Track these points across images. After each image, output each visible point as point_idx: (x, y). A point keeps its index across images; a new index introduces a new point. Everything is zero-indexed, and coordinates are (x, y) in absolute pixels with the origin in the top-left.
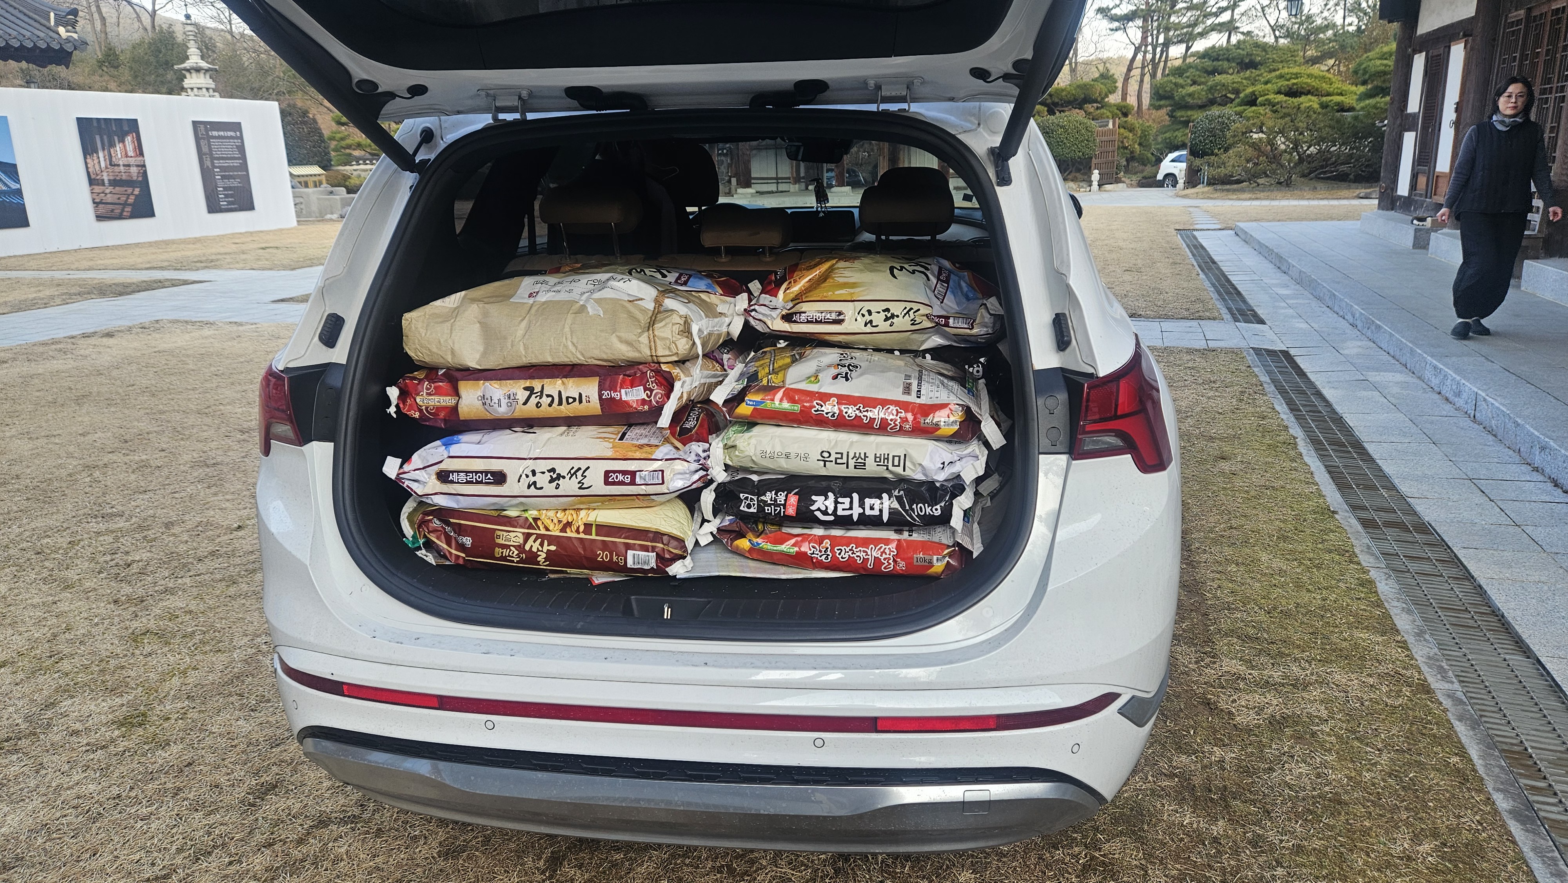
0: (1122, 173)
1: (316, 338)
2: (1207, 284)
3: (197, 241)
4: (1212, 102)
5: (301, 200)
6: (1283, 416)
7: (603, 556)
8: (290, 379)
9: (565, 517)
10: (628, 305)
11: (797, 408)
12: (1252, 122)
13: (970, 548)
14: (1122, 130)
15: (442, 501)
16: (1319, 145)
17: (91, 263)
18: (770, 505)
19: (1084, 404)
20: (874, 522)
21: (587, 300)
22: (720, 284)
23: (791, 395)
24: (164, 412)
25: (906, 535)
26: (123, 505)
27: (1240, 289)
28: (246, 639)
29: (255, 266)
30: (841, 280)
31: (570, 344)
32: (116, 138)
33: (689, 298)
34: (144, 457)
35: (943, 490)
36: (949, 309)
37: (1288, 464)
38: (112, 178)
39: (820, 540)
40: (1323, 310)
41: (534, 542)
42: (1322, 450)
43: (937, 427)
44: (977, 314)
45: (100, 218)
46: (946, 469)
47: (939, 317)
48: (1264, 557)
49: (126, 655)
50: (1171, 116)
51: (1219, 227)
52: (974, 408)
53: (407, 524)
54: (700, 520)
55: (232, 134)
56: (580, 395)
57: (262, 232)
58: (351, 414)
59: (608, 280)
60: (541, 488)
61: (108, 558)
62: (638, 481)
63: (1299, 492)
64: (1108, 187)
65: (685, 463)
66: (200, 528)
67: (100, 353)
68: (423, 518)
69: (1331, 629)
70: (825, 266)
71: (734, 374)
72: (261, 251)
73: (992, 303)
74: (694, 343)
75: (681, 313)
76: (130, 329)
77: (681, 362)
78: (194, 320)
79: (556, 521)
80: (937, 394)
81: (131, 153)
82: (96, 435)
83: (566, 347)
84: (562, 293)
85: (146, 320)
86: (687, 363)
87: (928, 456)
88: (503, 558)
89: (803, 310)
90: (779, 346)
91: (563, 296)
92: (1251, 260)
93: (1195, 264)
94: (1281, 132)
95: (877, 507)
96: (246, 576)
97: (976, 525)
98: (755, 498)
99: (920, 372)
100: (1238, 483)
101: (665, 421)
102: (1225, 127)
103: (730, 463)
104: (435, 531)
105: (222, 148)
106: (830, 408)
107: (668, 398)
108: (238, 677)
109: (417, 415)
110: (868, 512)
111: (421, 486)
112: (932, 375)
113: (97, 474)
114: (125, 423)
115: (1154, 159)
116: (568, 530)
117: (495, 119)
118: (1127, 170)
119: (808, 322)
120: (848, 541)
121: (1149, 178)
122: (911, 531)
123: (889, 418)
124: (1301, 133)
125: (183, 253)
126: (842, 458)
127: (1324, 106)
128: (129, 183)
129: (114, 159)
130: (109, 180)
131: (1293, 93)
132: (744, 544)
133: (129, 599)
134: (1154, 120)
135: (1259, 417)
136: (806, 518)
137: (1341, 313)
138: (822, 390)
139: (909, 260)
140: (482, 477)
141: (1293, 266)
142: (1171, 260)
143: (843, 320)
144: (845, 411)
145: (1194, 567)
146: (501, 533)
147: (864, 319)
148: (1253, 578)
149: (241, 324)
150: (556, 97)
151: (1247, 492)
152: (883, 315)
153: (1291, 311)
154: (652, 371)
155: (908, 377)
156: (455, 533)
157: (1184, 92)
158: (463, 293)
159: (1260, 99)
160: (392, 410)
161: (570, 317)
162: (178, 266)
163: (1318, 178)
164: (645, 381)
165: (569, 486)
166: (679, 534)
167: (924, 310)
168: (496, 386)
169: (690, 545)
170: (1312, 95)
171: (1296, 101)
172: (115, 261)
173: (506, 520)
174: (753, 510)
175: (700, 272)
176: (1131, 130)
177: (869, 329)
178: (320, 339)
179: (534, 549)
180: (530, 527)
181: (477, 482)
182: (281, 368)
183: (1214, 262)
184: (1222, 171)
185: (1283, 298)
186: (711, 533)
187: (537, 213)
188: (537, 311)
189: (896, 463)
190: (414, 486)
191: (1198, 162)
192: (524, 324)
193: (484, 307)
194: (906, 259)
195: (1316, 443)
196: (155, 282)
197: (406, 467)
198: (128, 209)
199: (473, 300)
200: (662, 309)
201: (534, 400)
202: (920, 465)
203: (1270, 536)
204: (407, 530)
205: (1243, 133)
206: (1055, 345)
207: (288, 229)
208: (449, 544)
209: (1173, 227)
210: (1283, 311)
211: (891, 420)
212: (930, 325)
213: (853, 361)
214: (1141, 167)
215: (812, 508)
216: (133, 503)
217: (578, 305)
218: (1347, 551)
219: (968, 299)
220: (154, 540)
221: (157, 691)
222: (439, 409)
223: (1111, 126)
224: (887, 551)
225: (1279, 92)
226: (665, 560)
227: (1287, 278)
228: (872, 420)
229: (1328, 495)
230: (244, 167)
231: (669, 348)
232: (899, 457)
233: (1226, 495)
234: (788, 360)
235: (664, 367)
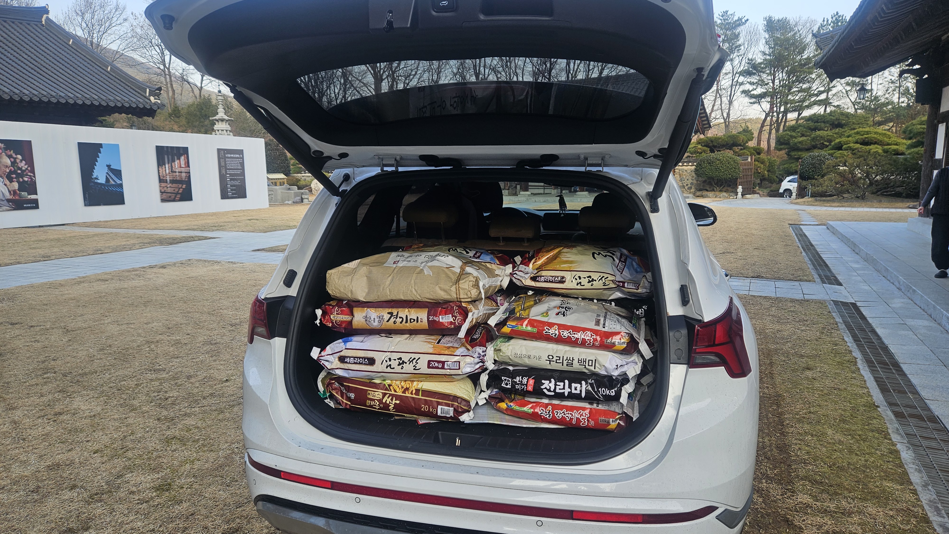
0: (757, 188)
1: (282, 282)
2: (807, 259)
3: (213, 214)
4: (814, 147)
5: (272, 193)
6: (849, 344)
7: (424, 408)
8: (267, 303)
9: (405, 385)
10: (446, 270)
11: (535, 330)
12: (839, 160)
13: (632, 415)
14: (757, 163)
15: (340, 373)
16: (883, 175)
17: (156, 226)
18: (518, 384)
19: (695, 337)
20: (576, 397)
21: (424, 267)
22: (498, 258)
23: (532, 323)
24: (190, 312)
25: (595, 405)
26: (165, 365)
27: (827, 263)
28: (227, 445)
29: (244, 230)
30: (565, 259)
31: (413, 290)
32: (176, 157)
33: (479, 266)
34: (178, 338)
35: (616, 381)
36: (625, 278)
37: (850, 375)
38: (171, 179)
39: (546, 406)
40: (880, 278)
41: (388, 398)
42: (873, 367)
43: (614, 345)
44: (641, 281)
45: (163, 200)
46: (619, 369)
47: (619, 282)
48: (830, 432)
49: (162, 450)
50: (788, 155)
51: (817, 223)
52: (635, 335)
53: (321, 384)
54: (479, 391)
55: (238, 156)
56: (418, 317)
57: (249, 210)
58: (296, 323)
59: (436, 256)
60: (394, 368)
61: (156, 394)
62: (446, 367)
63: (855, 392)
64: (748, 196)
65: (472, 358)
66: (206, 380)
67: (158, 277)
68: (330, 381)
69: (869, 479)
70: (556, 251)
71: (502, 309)
72: (249, 221)
73: (649, 275)
74: (480, 292)
75: (474, 275)
76: (174, 264)
77: (474, 302)
78: (209, 260)
79: (400, 387)
80: (615, 326)
81: (183, 166)
82: (154, 324)
83: (411, 291)
84: (411, 262)
85: (183, 259)
86: (477, 302)
87: (608, 361)
88: (371, 406)
89: (543, 275)
90: (529, 294)
91: (411, 264)
92: (836, 245)
93: (800, 246)
94: (858, 166)
95: (578, 389)
96: (229, 409)
97: (636, 403)
98: (510, 380)
99: (606, 313)
100: (817, 384)
101: (462, 334)
102: (822, 162)
103: (497, 359)
104: (335, 389)
105: (232, 164)
106: (554, 331)
107: (465, 322)
108: (221, 466)
109: (330, 325)
110: (574, 391)
111: (330, 364)
112: (613, 315)
113: (153, 346)
114: (169, 318)
115: (778, 180)
116: (407, 392)
117: (382, 170)
118: (760, 185)
119: (545, 281)
120: (561, 407)
121: (775, 191)
122: (598, 404)
123: (587, 339)
124: (871, 168)
125: (206, 221)
126: (559, 360)
127: (885, 151)
128: (180, 182)
129: (173, 169)
130: (170, 180)
131: (865, 143)
132: (503, 405)
133: (166, 418)
134: (778, 156)
135: (833, 344)
136: (538, 392)
137: (892, 281)
138: (549, 321)
139: (604, 249)
140: (362, 361)
141: (863, 250)
142: (784, 243)
143: (565, 282)
144: (562, 333)
145: (784, 436)
146: (371, 392)
147: (577, 281)
148: (821, 445)
149: (235, 263)
150: (414, 160)
151: (822, 391)
152: (587, 279)
153: (859, 278)
154: (457, 306)
155: (598, 316)
156: (346, 390)
157: (796, 140)
158: (359, 260)
159: (845, 146)
160: (318, 322)
161: (415, 275)
162: (203, 229)
163: (882, 195)
164: (453, 311)
165: (408, 368)
166: (467, 398)
167: (611, 278)
168: (373, 311)
169: (473, 405)
170: (878, 144)
171: (868, 147)
172: (169, 225)
173: (374, 385)
174: (509, 386)
175: (487, 251)
176: (763, 162)
177: (579, 287)
178: (284, 283)
179: (388, 402)
180: (387, 389)
181: (360, 363)
182: (263, 298)
183: (812, 245)
184: (820, 189)
185: (855, 270)
186: (485, 398)
187: (401, 214)
188: (397, 271)
189: (590, 364)
190: (326, 364)
191: (804, 183)
192: (390, 278)
193: (369, 269)
194: (602, 248)
195: (869, 363)
196: (190, 237)
197: (323, 353)
198: (179, 196)
199: (364, 264)
200: (464, 272)
201: (392, 320)
202: (604, 366)
203: (835, 419)
204: (321, 387)
205: (834, 167)
206: (681, 303)
207: (264, 209)
208: (342, 397)
209: (787, 222)
210: (854, 278)
211: (588, 340)
212: (614, 286)
213: (568, 305)
214: (770, 184)
215: (542, 387)
216: (171, 364)
217: (419, 269)
218: (884, 431)
219: (637, 272)
220: (181, 385)
221: (177, 472)
222: (342, 322)
223: (749, 160)
224: (584, 414)
225: (857, 142)
226: (458, 412)
227: (859, 257)
228: (577, 339)
229: (874, 396)
230: (243, 174)
231: (467, 294)
232: (592, 361)
233: (808, 392)
234: (532, 303)
235: (464, 305)
